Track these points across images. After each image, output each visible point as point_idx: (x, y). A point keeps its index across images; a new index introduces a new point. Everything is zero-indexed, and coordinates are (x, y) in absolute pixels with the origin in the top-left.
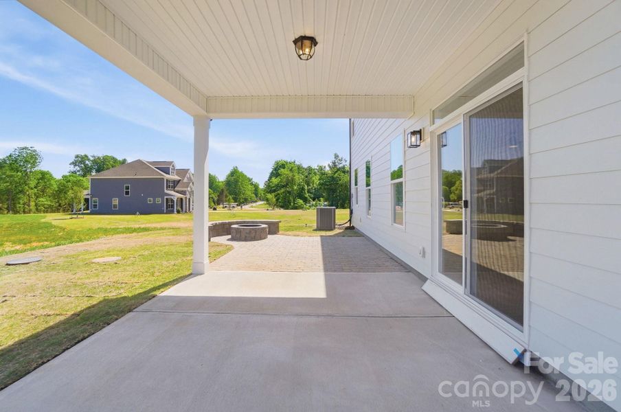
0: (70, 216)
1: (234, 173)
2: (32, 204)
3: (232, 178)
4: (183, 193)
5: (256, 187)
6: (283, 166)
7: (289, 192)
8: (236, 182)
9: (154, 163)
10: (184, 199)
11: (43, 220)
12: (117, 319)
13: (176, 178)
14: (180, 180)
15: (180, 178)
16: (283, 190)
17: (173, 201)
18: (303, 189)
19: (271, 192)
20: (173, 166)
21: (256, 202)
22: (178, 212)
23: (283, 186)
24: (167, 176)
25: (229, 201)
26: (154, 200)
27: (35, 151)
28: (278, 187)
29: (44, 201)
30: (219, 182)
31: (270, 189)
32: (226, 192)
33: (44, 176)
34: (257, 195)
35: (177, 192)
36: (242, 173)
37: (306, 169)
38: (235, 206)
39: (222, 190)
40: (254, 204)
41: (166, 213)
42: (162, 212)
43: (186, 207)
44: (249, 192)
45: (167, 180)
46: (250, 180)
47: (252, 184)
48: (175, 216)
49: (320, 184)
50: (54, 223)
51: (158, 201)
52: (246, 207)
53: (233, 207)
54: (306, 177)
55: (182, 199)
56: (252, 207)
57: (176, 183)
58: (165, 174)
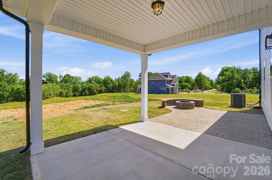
0: (135, 94)
1: (200, 75)
2: (128, 89)
3: (199, 78)
4: (174, 85)
5: (212, 82)
6: (227, 70)
7: (231, 84)
8: (201, 79)
9: (162, 74)
10: (174, 88)
11: (128, 95)
12: (99, 132)
13: (171, 79)
14: (172, 80)
15: (172, 79)
16: (226, 83)
17: (169, 89)
18: (240, 82)
19: (219, 84)
20: (169, 74)
21: (212, 89)
22: (171, 93)
23: (226, 81)
24: (167, 79)
25: (196, 89)
26: (162, 89)
27: (129, 73)
28: (223, 81)
29: (132, 89)
30: (193, 80)
31: (218, 82)
32: (195, 84)
33: (132, 81)
34: (212, 85)
35: (171, 85)
36: (204, 75)
37: (243, 71)
38: (199, 91)
39: (194, 84)
40: (210, 90)
41: (167, 94)
42: (165, 93)
43: (175, 91)
44: (208, 84)
45: (167, 80)
46: (208, 78)
47: (209, 80)
48: (170, 95)
49: (253, 79)
50: (131, 96)
51: (164, 89)
52: (206, 92)
53: (199, 92)
54: (243, 75)
55: (173, 88)
56: (209, 92)
57: (171, 81)
58: (166, 78)
